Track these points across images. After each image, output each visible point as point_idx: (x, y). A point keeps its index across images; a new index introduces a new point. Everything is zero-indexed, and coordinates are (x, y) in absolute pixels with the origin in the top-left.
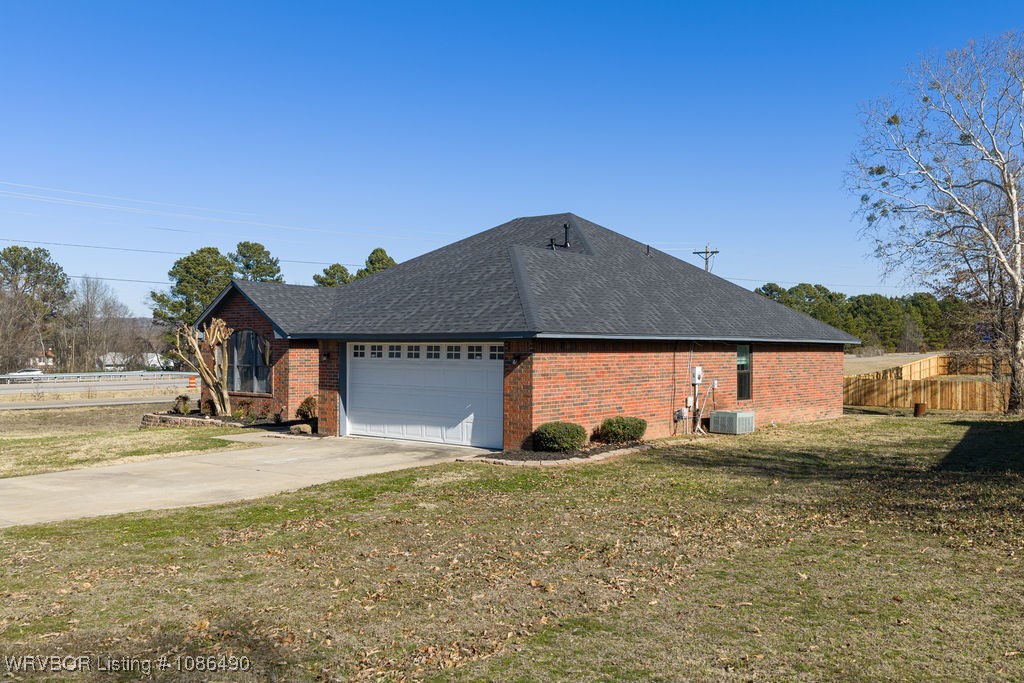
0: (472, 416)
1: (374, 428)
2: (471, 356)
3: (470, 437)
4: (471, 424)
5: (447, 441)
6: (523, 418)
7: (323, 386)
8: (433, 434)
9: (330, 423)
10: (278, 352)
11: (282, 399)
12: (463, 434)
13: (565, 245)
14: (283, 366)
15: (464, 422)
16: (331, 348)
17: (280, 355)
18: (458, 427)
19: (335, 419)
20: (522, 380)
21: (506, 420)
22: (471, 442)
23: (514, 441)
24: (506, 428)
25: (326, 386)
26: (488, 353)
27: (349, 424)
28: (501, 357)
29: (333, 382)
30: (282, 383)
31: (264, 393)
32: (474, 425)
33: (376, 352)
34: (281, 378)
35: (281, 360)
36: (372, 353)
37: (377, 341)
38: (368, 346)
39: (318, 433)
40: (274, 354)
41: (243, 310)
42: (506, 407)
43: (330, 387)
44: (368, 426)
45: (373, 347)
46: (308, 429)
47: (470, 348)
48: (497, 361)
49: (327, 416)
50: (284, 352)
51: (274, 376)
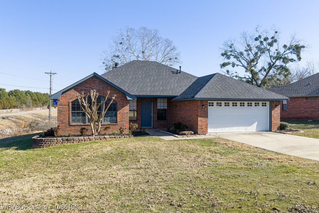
0: (256, 123)
1: (218, 129)
2: (256, 106)
3: (255, 128)
5: (247, 131)
6: (277, 122)
7: (201, 117)
8: (242, 129)
9: (204, 129)
10: (121, 105)
11: (125, 125)
12: (253, 128)
13: (180, 73)
14: (125, 111)
15: (254, 124)
16: (204, 103)
17: (123, 107)
18: (251, 126)
19: (207, 128)
20: (277, 112)
21: (272, 123)
22: (256, 130)
23: (275, 128)
24: (272, 125)
25: (202, 116)
26: (262, 104)
27: (208, 129)
28: (265, 106)
29: (206, 116)
30: (124, 118)
31: (109, 123)
32: (257, 125)
33: (219, 104)
34: (123, 116)
35: (124, 108)
36: (217, 105)
37: (219, 101)
38: (215, 103)
39: (198, 134)
40: (118, 106)
41: (94, 86)
42: (272, 119)
43: (204, 117)
44: (215, 129)
45: (217, 103)
46: (193, 133)
47: (256, 103)
48: (264, 107)
49: (202, 127)
50: (126, 105)
51: (118, 115)
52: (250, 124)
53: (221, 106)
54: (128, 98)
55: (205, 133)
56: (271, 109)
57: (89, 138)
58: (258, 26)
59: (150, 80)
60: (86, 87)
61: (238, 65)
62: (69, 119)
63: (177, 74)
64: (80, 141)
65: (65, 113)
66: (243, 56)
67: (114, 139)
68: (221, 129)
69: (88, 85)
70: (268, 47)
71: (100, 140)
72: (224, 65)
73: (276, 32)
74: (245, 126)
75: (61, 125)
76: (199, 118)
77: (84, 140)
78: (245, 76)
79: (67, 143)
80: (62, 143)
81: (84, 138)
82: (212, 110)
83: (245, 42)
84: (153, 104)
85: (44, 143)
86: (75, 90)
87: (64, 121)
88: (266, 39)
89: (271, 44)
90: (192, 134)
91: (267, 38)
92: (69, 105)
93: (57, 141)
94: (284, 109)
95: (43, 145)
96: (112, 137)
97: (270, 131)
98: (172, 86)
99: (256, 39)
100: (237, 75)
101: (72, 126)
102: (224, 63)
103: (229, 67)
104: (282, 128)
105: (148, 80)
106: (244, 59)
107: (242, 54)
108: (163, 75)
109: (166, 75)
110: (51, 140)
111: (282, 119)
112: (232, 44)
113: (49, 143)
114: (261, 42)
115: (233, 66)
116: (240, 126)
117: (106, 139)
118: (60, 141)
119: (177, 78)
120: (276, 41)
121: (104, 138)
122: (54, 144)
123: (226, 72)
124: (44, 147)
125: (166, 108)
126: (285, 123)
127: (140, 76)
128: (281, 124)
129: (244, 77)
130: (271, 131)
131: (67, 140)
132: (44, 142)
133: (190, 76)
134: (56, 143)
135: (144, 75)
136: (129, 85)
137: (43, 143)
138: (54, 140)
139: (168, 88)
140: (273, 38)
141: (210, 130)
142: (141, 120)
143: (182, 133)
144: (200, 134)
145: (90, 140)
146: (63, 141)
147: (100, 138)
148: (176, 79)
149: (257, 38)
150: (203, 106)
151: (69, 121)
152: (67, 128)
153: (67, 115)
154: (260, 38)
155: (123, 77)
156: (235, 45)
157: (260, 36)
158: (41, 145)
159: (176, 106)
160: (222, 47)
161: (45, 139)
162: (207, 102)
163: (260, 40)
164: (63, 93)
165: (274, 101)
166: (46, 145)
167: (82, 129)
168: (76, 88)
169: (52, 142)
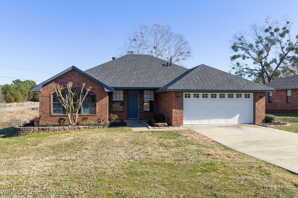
0: (238, 115)
2: (237, 97)
3: (237, 121)
4: (238, 118)
5: (228, 123)
6: (262, 114)
7: (175, 108)
8: (222, 121)
9: (179, 121)
10: (100, 97)
11: (103, 116)
12: (235, 121)
13: (171, 65)
14: (104, 103)
15: (235, 117)
16: (179, 95)
17: (102, 98)
18: (232, 119)
19: (182, 120)
20: (262, 103)
21: (256, 115)
22: (238, 123)
23: (259, 121)
24: (256, 117)
25: (177, 108)
26: (244, 96)
27: (184, 121)
28: (249, 97)
29: (181, 107)
30: (103, 109)
31: (89, 114)
32: (239, 117)
33: (196, 96)
34: (102, 107)
35: (103, 100)
36: (194, 96)
37: (197, 93)
38: (192, 94)
39: (172, 125)
40: (97, 98)
41: (74, 79)
42: (256, 111)
43: (179, 109)
44: (192, 121)
45: (194, 95)
46: (167, 124)
47: (237, 95)
48: (247, 98)
49: (177, 119)
50: (105, 97)
51: (97, 107)
52: (231, 116)
53: (198, 97)
54: (106, 90)
55: (180, 124)
56: (255, 100)
57: (63, 128)
58: (268, 17)
59: (137, 73)
60: (66, 80)
61: (248, 58)
62: (50, 110)
63: (167, 66)
64: (55, 131)
65: (46, 104)
66: (253, 48)
67: (88, 129)
68: (199, 121)
69: (68, 78)
70: (280, 38)
71: (74, 130)
72: (234, 58)
73: (288, 23)
74: (226, 118)
75: (42, 115)
76: (173, 110)
77: (59, 130)
78: (256, 68)
79: (43, 132)
80: (38, 132)
81: (59, 128)
82: (189, 102)
83: (255, 34)
84: (140, 96)
85: (22, 132)
86: (55, 82)
87: (45, 112)
88: (276, 30)
89: (282, 35)
90: (165, 126)
91: (278, 29)
92: (50, 97)
93: (34, 130)
94: (288, 102)
95: (20, 133)
96: (86, 128)
97: (253, 124)
98: (158, 79)
99: (266, 31)
100: (248, 67)
101: (53, 116)
102: (234, 56)
103: (240, 60)
104: (267, 121)
105: (136, 73)
106: (254, 52)
107: (251, 46)
108: (152, 67)
109: (155, 68)
110: (28, 129)
111: (267, 112)
112: (243, 37)
113: (26, 132)
114: (272, 34)
115: (244, 59)
116: (219, 118)
117: (80, 129)
118: (37, 131)
119: (167, 70)
120: (287, 32)
121: (78, 128)
122: (30, 133)
123: (236, 65)
124: (21, 136)
125: (153, 100)
126: (270, 116)
127: (129, 69)
128: (266, 117)
129: (254, 69)
130: (255, 124)
131: (43, 129)
132: (22, 130)
133: (180, 69)
134: (33, 132)
135: (133, 68)
136: (115, 77)
137: (20, 132)
138: (31, 129)
139: (153, 80)
140: (284, 28)
141: (185, 122)
142: (128, 112)
143: (156, 125)
144: (174, 126)
145: (64, 130)
146: (39, 130)
147: (74, 128)
148: (164, 71)
149: (267, 29)
150: (178, 97)
151: (50, 112)
152: (49, 118)
153: (49, 107)
154: (270, 30)
155: (112, 70)
156: (245, 38)
157: (270, 28)
158: (19, 134)
159: (160, 98)
160: (232, 39)
161: (22, 129)
162: (183, 94)
163: (270, 31)
164: (44, 86)
165: (258, 92)
166: (23, 133)
167: (60, 120)
168: (57, 81)
169: (29, 131)
